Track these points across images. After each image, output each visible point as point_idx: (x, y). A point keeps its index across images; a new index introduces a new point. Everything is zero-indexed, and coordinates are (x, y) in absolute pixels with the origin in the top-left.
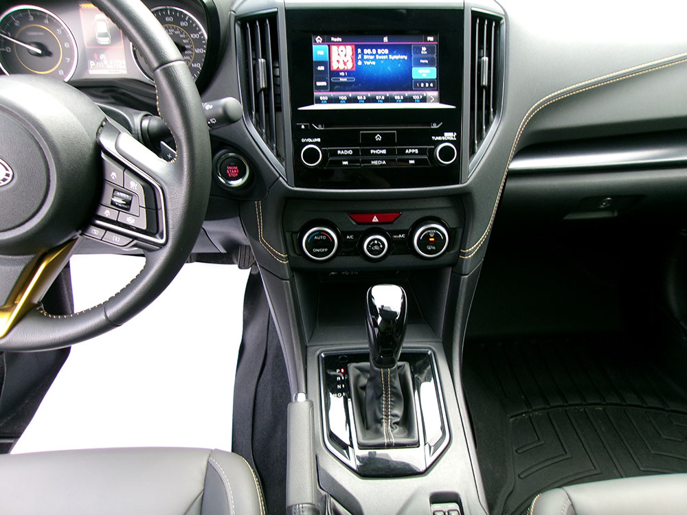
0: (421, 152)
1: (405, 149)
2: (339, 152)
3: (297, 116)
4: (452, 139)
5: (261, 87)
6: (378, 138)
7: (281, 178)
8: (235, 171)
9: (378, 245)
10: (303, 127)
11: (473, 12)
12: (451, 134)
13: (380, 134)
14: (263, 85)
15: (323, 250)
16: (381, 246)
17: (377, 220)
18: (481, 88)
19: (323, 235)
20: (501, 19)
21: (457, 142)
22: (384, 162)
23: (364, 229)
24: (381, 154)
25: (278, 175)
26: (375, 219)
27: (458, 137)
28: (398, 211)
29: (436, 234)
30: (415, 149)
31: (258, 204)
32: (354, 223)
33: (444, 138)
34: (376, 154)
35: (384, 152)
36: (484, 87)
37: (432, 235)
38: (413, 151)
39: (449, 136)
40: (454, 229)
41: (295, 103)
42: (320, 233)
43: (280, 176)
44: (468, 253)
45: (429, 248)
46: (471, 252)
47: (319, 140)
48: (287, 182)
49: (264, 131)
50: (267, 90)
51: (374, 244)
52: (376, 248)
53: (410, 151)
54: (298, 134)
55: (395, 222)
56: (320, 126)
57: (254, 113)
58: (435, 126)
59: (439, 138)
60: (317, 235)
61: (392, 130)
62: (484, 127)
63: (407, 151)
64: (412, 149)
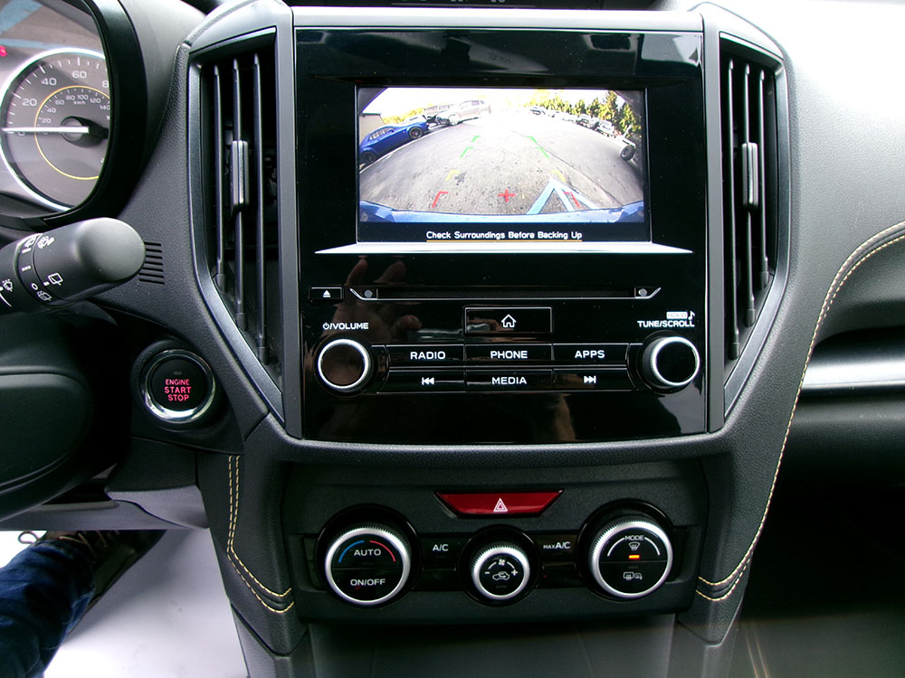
0: (613, 356)
1: (575, 349)
2: (413, 355)
3: (314, 270)
4: (685, 324)
5: (235, 202)
6: (508, 323)
7: (270, 418)
8: (183, 389)
9: (509, 570)
10: (327, 294)
11: (724, 43)
12: (683, 315)
13: (513, 313)
14: (239, 197)
15: (375, 582)
16: (515, 573)
17: (504, 509)
18: (743, 209)
19: (374, 547)
20: (777, 65)
21: (697, 334)
22: (523, 380)
23: (474, 530)
24: (516, 361)
25: (263, 408)
26: (501, 507)
27: (699, 320)
28: (552, 488)
29: (644, 543)
30: (597, 348)
31: (234, 462)
32: (452, 515)
33: (665, 324)
34: (503, 361)
35: (523, 355)
36: (751, 207)
37: (634, 548)
38: (593, 353)
39: (678, 318)
40: (684, 527)
41: (310, 240)
42: (368, 541)
43: (270, 410)
44: (721, 589)
45: (629, 578)
46: (727, 586)
47: (365, 326)
48: (283, 426)
49: (239, 302)
50: (249, 209)
51: (498, 569)
52: (502, 576)
53: (586, 353)
54: (314, 312)
55: (545, 514)
56: (369, 293)
57: (220, 261)
58: (643, 295)
59: (655, 324)
60: (359, 547)
61: (542, 302)
62: (753, 299)
63: (578, 354)
64: (590, 348)
